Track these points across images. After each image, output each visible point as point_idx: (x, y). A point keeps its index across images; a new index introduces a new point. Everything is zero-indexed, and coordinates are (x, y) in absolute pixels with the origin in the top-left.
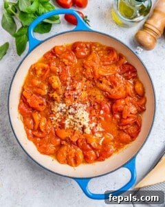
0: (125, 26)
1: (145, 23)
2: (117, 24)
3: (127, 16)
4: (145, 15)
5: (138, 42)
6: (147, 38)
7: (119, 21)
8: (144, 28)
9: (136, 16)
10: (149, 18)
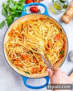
0: (57, 13)
1: (66, 12)
2: (53, 13)
3: (58, 9)
4: (65, 9)
5: (62, 21)
6: (66, 19)
7: (54, 11)
8: (65, 14)
9: (61, 9)
10: (67, 10)
